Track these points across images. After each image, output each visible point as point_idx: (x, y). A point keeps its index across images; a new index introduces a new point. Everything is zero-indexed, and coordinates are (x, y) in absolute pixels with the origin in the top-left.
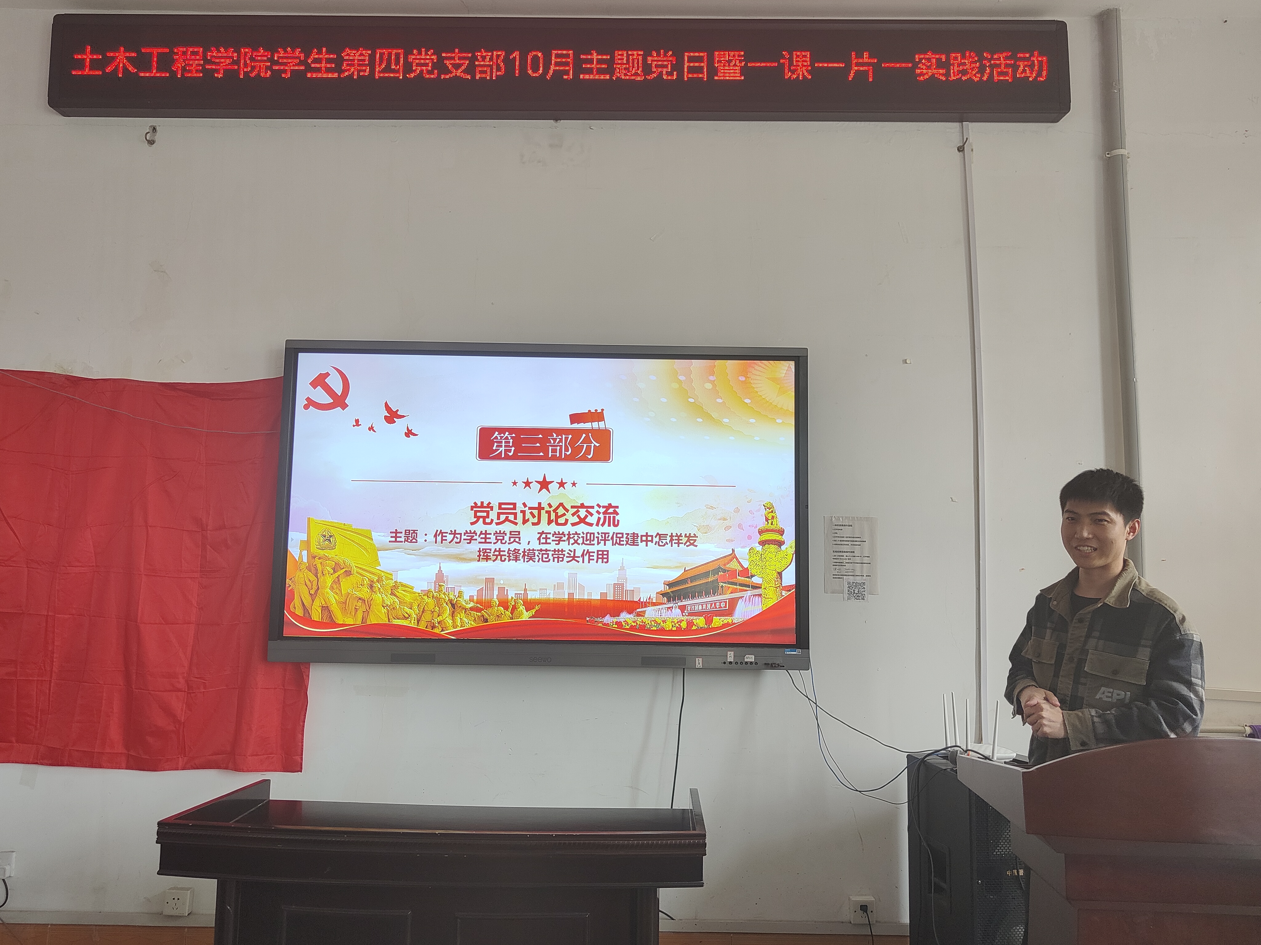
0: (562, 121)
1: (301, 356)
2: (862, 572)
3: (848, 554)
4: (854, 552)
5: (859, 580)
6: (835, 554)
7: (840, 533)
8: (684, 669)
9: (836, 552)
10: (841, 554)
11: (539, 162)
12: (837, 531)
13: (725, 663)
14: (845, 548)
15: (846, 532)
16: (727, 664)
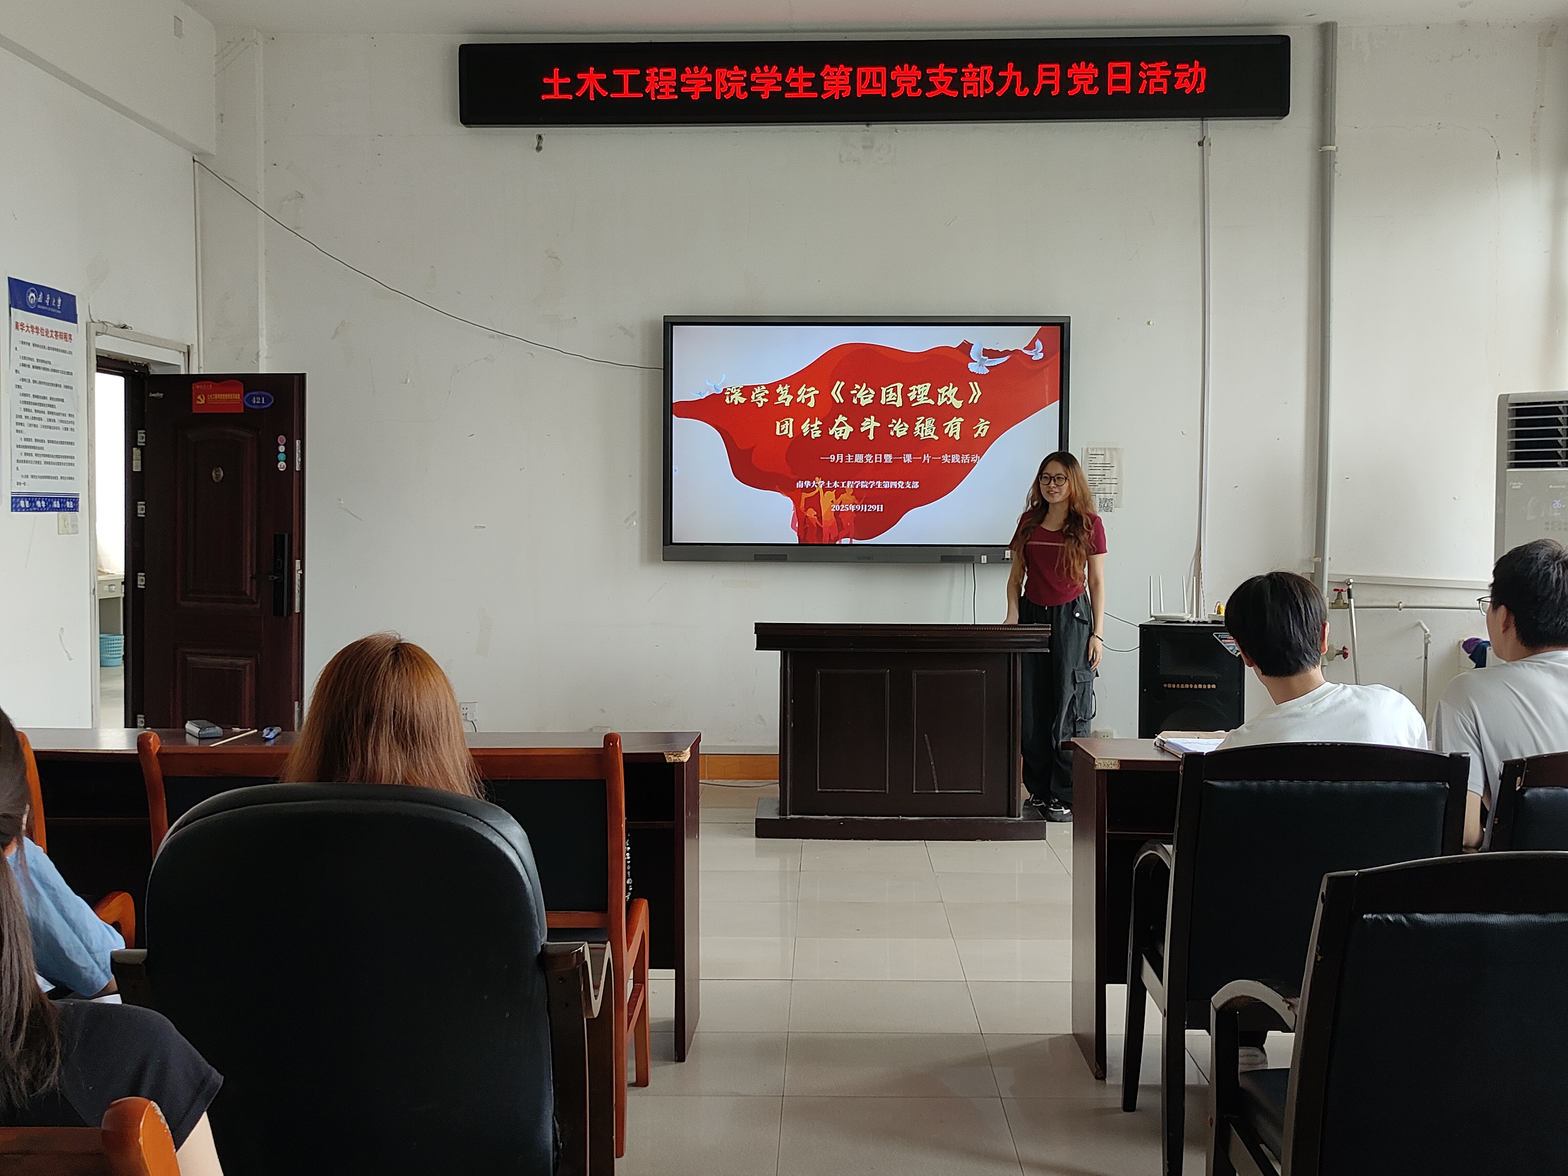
0: (873, 126)
1: (674, 327)
2: (1111, 490)
3: (1100, 477)
4: (1104, 475)
5: (1108, 496)
6: (1090, 477)
7: (1094, 461)
8: (973, 564)
9: (1091, 475)
10: (1095, 477)
11: (854, 161)
12: (1091, 459)
13: (1003, 559)
14: (1098, 472)
15: (1100, 460)
16: (1005, 560)
